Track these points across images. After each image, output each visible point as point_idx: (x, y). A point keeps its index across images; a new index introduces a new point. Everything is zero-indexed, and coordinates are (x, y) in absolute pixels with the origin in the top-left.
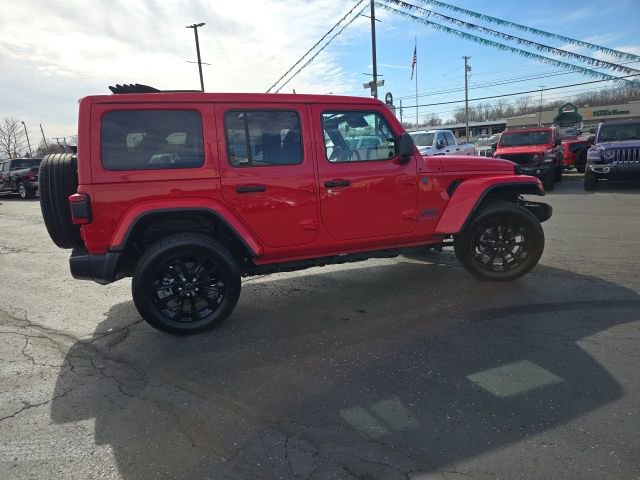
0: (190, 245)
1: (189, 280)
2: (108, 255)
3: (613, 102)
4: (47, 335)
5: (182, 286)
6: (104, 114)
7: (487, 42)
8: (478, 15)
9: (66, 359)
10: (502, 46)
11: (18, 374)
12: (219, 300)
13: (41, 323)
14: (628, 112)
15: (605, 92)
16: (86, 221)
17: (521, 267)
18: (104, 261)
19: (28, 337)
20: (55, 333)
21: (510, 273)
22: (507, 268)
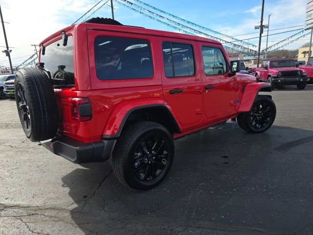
2: (106, 142)
4: (33, 212)
5: (147, 157)
6: (95, 37)
13: (16, 203)
17: (268, 125)
18: (103, 147)
19: (19, 217)
20: (39, 208)
21: (264, 128)
22: (262, 127)
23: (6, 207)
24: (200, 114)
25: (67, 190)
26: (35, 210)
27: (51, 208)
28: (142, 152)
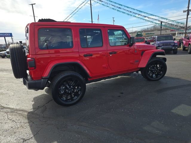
0: (71, 75)
1: (70, 87)
2: (42, 80)
3: (150, 31)
4: (13, 111)
5: (68, 89)
6: (39, 29)
7: (124, 13)
8: (121, 5)
9: (28, 119)
10: (129, 14)
11: (12, 127)
12: (79, 93)
13: (9, 107)
14: (154, 34)
15: (148, 28)
16: (34, 68)
17: (161, 76)
18: (41, 82)
19: (7, 113)
20: (17, 110)
21: (158, 78)
22: (157, 77)
23: (4, 108)
24: (106, 68)
25: (33, 103)
26: (15, 110)
27: (21, 110)
28: (65, 87)
